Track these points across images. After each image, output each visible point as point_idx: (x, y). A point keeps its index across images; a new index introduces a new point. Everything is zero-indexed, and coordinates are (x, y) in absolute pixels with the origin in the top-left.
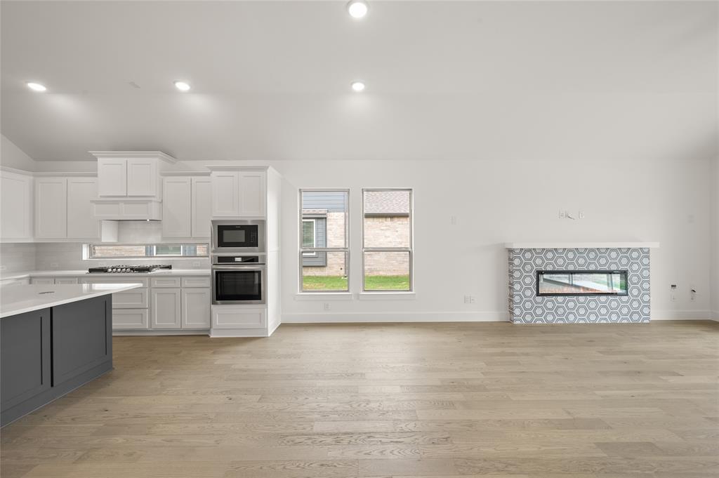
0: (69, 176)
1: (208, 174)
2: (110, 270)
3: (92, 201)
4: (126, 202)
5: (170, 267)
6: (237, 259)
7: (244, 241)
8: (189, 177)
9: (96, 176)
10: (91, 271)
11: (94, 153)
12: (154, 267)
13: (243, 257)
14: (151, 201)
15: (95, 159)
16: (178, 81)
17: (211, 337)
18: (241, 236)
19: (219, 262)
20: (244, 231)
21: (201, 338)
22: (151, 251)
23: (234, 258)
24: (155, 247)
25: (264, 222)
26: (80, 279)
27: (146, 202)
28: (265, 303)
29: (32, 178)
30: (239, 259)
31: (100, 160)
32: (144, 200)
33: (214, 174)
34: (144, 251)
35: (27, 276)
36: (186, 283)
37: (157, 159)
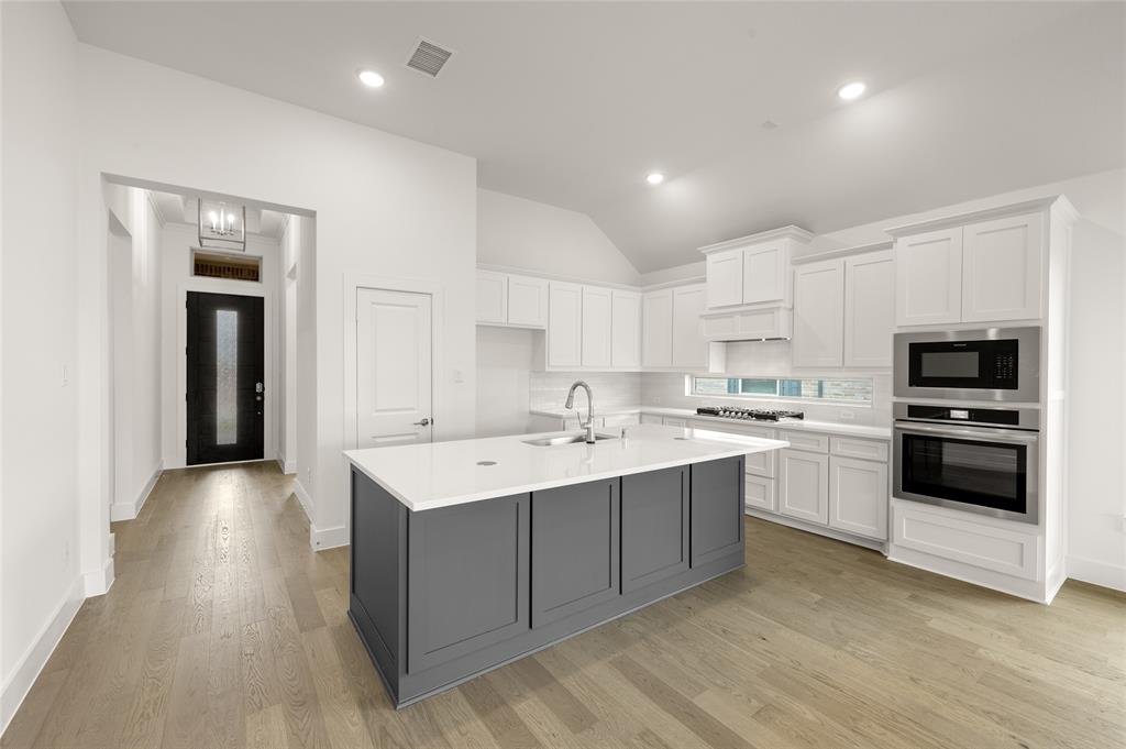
0: (676, 286)
1: (889, 246)
2: (721, 413)
3: (702, 316)
4: (742, 314)
5: (800, 416)
6: (954, 414)
7: (976, 374)
8: (842, 259)
9: (704, 280)
10: (700, 411)
11: (703, 250)
12: (782, 414)
13: (971, 411)
14: (778, 308)
15: (704, 258)
16: (840, 88)
17: (889, 558)
18: (970, 365)
19: (909, 416)
20: (976, 355)
21: (869, 555)
22: (736, 387)
23: (949, 409)
24: (740, 381)
25: (1036, 333)
26: (688, 421)
27: (771, 311)
28: (1035, 521)
29: (640, 294)
30: (964, 415)
31: (708, 257)
32: (767, 308)
33: (903, 242)
34: (726, 387)
35: (637, 411)
36: (838, 448)
37: (787, 239)
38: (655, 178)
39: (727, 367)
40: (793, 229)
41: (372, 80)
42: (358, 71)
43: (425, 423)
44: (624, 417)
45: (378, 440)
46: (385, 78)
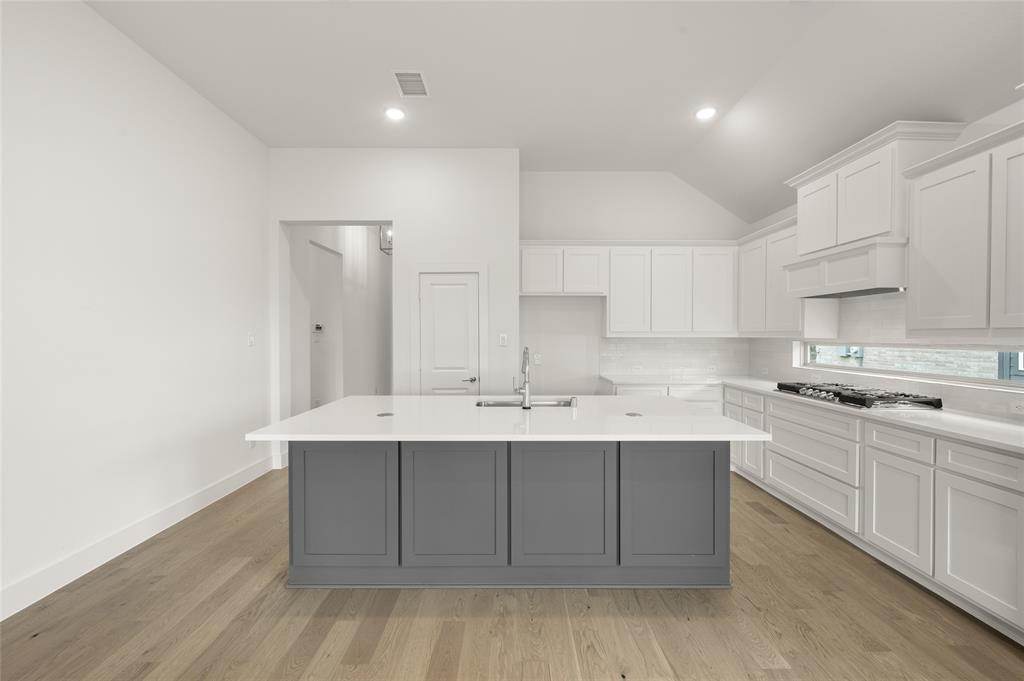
0: (769, 233)
2: (803, 390)
3: (785, 268)
4: (831, 259)
8: (987, 152)
9: (794, 222)
10: (782, 388)
11: (791, 183)
14: (873, 246)
26: (762, 398)
27: (864, 251)
31: (801, 192)
32: (862, 248)
35: (720, 382)
36: (949, 458)
37: (894, 145)
38: (706, 114)
39: (839, 332)
40: (900, 126)
41: (395, 115)
42: (385, 110)
43: (473, 380)
44: (698, 388)
45: (437, 391)
46: (403, 111)
